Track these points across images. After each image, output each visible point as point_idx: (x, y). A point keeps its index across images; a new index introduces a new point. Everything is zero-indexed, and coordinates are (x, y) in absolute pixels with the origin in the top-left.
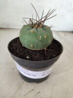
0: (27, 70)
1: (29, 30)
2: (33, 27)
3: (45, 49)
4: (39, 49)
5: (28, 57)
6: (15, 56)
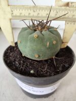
0: (31, 87)
1: (31, 34)
2: (35, 30)
3: (54, 57)
4: (46, 59)
5: (32, 72)
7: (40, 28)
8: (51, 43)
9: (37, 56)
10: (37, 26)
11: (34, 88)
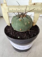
1: (18, 19)
2: (20, 17)
3: (29, 30)
4: (25, 31)
5: (19, 37)
6: (10, 38)
7: (22, 16)
8: (27, 23)
9: (21, 30)
10: (21, 15)
11: (20, 46)
